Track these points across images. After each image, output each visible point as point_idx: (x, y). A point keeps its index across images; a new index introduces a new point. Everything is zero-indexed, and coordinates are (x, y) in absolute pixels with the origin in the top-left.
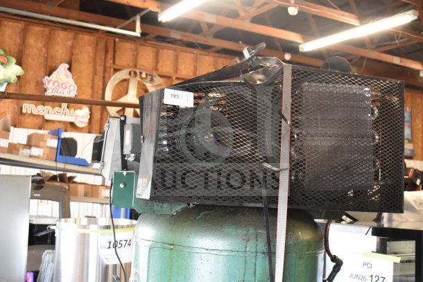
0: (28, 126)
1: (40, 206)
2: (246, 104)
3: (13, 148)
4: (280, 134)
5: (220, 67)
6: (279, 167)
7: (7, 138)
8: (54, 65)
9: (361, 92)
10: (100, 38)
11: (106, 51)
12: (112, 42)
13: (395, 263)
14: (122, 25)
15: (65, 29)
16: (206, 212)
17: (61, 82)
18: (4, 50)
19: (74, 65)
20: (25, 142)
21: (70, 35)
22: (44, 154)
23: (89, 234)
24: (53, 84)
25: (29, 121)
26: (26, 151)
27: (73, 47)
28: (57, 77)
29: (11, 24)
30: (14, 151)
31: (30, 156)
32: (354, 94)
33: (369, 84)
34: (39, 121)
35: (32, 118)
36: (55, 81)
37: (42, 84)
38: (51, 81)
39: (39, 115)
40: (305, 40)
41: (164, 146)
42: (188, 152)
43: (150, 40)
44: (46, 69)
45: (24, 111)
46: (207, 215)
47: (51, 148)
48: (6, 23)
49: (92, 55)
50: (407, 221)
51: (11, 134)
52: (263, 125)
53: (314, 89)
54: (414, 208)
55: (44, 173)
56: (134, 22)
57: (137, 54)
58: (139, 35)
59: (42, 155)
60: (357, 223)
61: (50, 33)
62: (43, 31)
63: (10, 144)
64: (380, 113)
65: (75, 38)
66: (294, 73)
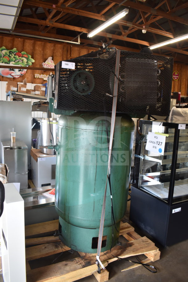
0: (38, 83)
1: (44, 115)
2: (100, 68)
3: (28, 91)
4: (114, 81)
5: (90, 52)
6: (113, 95)
7: (25, 87)
8: (46, 57)
9: (152, 63)
10: (65, 46)
11: (67, 51)
12: (70, 47)
13: (166, 137)
14: (73, 40)
15: (50, 42)
16: (83, 114)
17: (49, 65)
18: (26, 52)
19: (55, 58)
20: (33, 89)
21: (52, 45)
22: (40, 93)
23: (52, 124)
24: (46, 65)
25: (38, 81)
26: (33, 93)
27: (54, 50)
28: (48, 62)
29: (28, 41)
30: (29, 93)
31: (35, 94)
32: (149, 63)
33: (157, 59)
34: (41, 81)
35: (39, 79)
36: (47, 64)
37: (42, 66)
38: (45, 64)
39: (41, 78)
40: (151, 45)
41: (66, 86)
42: (75, 90)
43: (85, 46)
44: (43, 59)
45: (35, 77)
46: (83, 115)
47: (43, 91)
48: (26, 41)
49: (61, 53)
50: (179, 120)
51: (27, 85)
52: (109, 78)
53: (131, 61)
54: (182, 115)
55: (41, 101)
56: (78, 38)
57: (80, 52)
58: (79, 44)
59: (39, 94)
60: (157, 120)
61: (44, 44)
62: (42, 44)
63: (27, 90)
64: (161, 72)
65: (54, 46)
66: (121, 53)
